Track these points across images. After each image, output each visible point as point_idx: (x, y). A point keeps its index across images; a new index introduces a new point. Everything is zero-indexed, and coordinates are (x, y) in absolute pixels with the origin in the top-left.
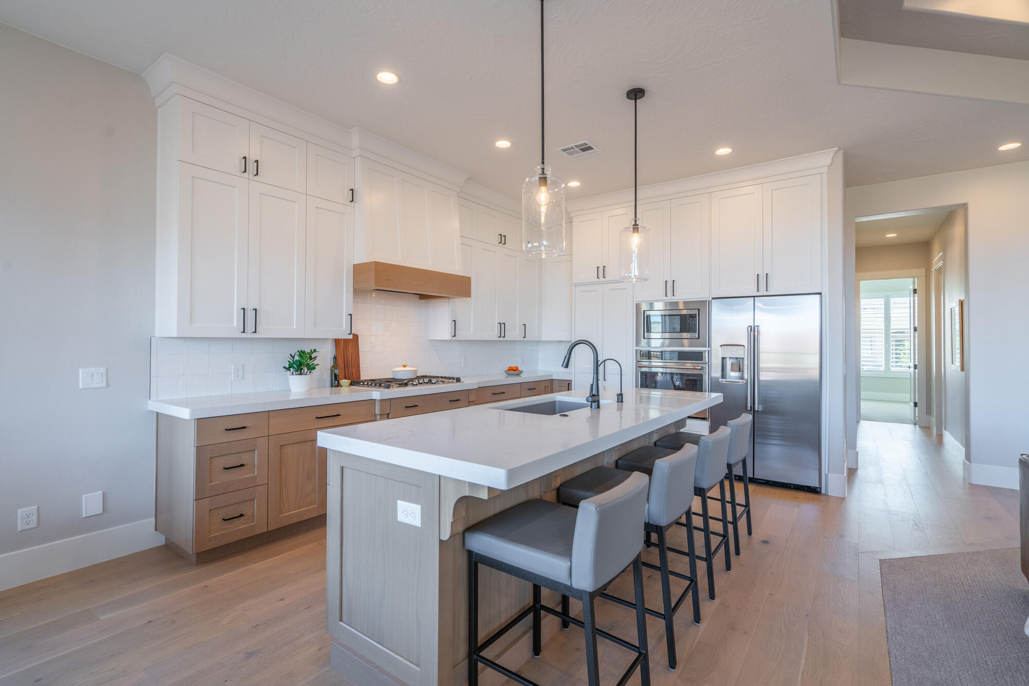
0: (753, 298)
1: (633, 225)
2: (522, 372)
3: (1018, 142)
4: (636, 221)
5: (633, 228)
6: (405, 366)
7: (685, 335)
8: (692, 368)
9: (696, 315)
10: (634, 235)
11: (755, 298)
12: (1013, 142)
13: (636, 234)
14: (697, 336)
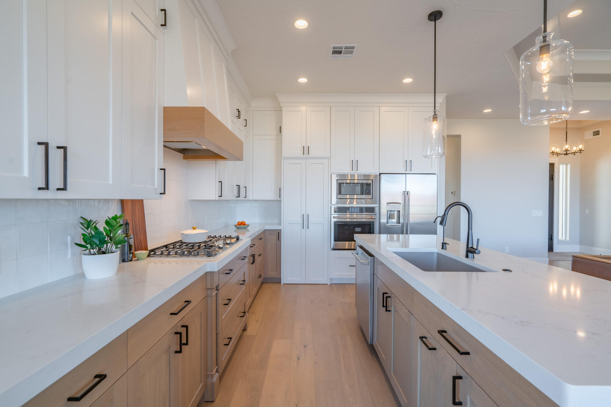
0: (405, 175)
1: (433, 115)
2: (248, 225)
3: (491, 109)
4: (435, 112)
5: (433, 117)
6: (194, 229)
7: (363, 196)
8: (370, 217)
9: (370, 183)
10: (433, 123)
11: (407, 175)
12: (489, 109)
13: (435, 122)
14: (371, 197)
